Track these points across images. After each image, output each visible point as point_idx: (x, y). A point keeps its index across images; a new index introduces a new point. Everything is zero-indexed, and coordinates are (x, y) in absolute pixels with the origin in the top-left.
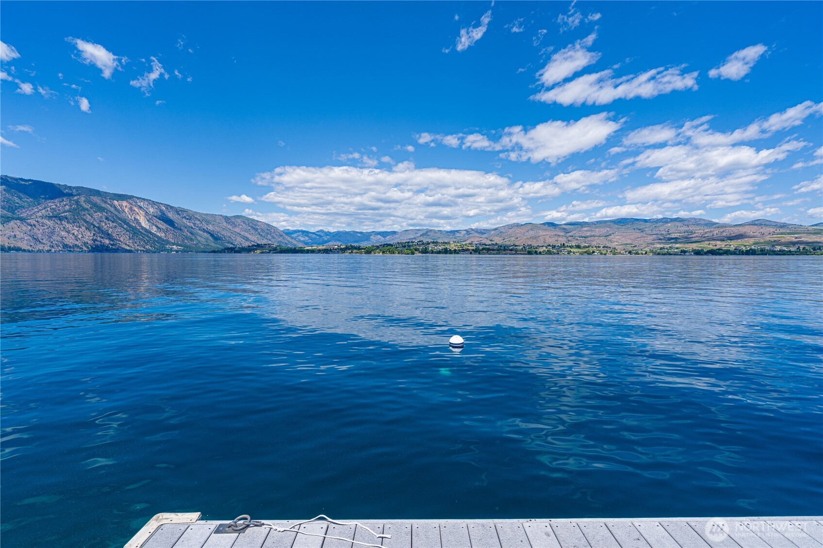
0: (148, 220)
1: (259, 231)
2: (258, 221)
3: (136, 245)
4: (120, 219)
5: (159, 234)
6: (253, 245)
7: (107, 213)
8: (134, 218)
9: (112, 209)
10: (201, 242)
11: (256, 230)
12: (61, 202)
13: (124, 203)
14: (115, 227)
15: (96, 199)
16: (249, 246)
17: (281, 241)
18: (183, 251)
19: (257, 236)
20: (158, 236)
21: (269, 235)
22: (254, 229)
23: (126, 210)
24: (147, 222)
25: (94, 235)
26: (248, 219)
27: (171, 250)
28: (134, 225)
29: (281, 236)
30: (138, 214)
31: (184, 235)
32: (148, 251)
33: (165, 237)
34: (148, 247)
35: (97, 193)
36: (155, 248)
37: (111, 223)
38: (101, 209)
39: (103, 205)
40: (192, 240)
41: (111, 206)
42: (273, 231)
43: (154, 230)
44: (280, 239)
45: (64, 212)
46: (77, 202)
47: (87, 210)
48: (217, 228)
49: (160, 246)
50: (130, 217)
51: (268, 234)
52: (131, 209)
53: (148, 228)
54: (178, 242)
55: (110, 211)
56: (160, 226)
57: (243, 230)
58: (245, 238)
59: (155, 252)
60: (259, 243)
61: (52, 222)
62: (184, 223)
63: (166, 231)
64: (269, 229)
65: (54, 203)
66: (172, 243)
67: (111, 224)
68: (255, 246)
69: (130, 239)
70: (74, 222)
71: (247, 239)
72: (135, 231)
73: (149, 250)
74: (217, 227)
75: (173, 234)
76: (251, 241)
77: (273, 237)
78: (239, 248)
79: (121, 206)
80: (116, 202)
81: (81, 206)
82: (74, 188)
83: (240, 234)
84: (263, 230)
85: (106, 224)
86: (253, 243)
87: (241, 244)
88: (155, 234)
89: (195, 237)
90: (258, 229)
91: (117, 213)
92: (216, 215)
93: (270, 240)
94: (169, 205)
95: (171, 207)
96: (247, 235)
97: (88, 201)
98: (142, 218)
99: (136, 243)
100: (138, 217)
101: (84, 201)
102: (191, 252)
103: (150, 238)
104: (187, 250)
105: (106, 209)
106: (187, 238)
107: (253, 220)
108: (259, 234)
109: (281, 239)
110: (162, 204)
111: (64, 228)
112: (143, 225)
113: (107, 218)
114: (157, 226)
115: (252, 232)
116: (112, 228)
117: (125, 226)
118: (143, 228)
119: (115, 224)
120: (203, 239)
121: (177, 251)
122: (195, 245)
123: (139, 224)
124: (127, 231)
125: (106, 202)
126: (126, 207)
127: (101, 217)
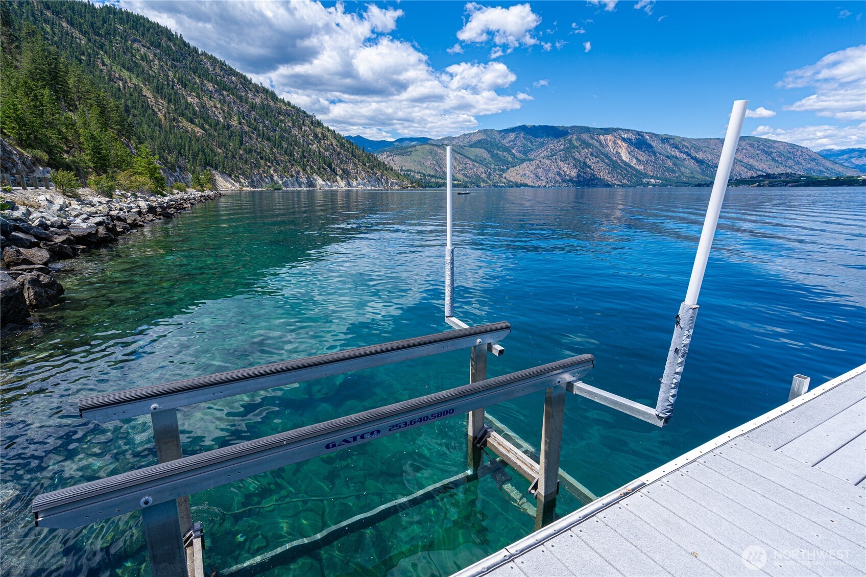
0: (629, 153)
1: (774, 155)
2: (774, 142)
3: (613, 179)
4: (603, 154)
5: (637, 167)
6: (759, 176)
7: (592, 149)
8: (616, 152)
9: (597, 145)
10: (684, 174)
11: (769, 154)
12: (558, 142)
13: (609, 137)
14: (598, 162)
15: (585, 136)
16: (751, 177)
17: (811, 169)
18: (661, 185)
19: (768, 163)
20: (636, 169)
21: (790, 160)
22: (766, 153)
23: (610, 144)
24: (628, 155)
25: (579, 171)
26: (758, 140)
27: (648, 183)
28: (615, 159)
29: (813, 160)
30: (620, 146)
31: (665, 167)
32: (622, 186)
33: (644, 169)
34: (625, 181)
35: (587, 130)
36: (631, 182)
37: (594, 158)
38: (588, 145)
39: (591, 142)
40: (674, 172)
41: (597, 141)
42: (799, 153)
43: (634, 162)
44: (809, 166)
45: (560, 151)
46: (570, 141)
47: (577, 147)
48: (708, 156)
49: (637, 179)
50: (612, 151)
51: (789, 158)
52: (615, 143)
53: (628, 161)
54: (657, 175)
55: (596, 147)
56: (640, 158)
57: (747, 155)
58: (748, 167)
59: (631, 187)
60: (770, 172)
61: (550, 161)
62: (668, 152)
63: (645, 164)
64: (793, 150)
65: (553, 143)
66: (650, 176)
67: (595, 160)
68: (762, 176)
69: (609, 173)
70: (565, 160)
71: (751, 168)
72: (615, 165)
73: (625, 184)
74: (710, 154)
75: (653, 166)
76: (757, 170)
77: (798, 163)
78: (736, 179)
79: (606, 140)
80: (602, 137)
81: (572, 144)
82: (570, 127)
83: (741, 162)
84: (780, 154)
85: (590, 160)
86: (759, 173)
87: (740, 174)
88: (634, 167)
89: (678, 168)
90: (772, 153)
91: (601, 148)
92: (711, 139)
93: (790, 167)
94: (654, 134)
95: (656, 136)
96: (752, 162)
97: (578, 139)
98: (624, 150)
99: (614, 177)
100: (620, 150)
101: (576, 139)
102: (671, 185)
103: (628, 171)
104: (666, 183)
105: (592, 145)
106: (668, 169)
107: (767, 140)
108: (773, 159)
109: (812, 165)
110: (646, 133)
111: (557, 165)
112: (624, 158)
113: (592, 154)
114: (637, 159)
115: (761, 158)
116: (594, 163)
117: (607, 161)
118: (623, 161)
119: (597, 159)
120: (687, 170)
121: (654, 185)
122: (677, 177)
123: (620, 157)
124: (608, 165)
125: (593, 138)
126: (610, 140)
127: (587, 153)
